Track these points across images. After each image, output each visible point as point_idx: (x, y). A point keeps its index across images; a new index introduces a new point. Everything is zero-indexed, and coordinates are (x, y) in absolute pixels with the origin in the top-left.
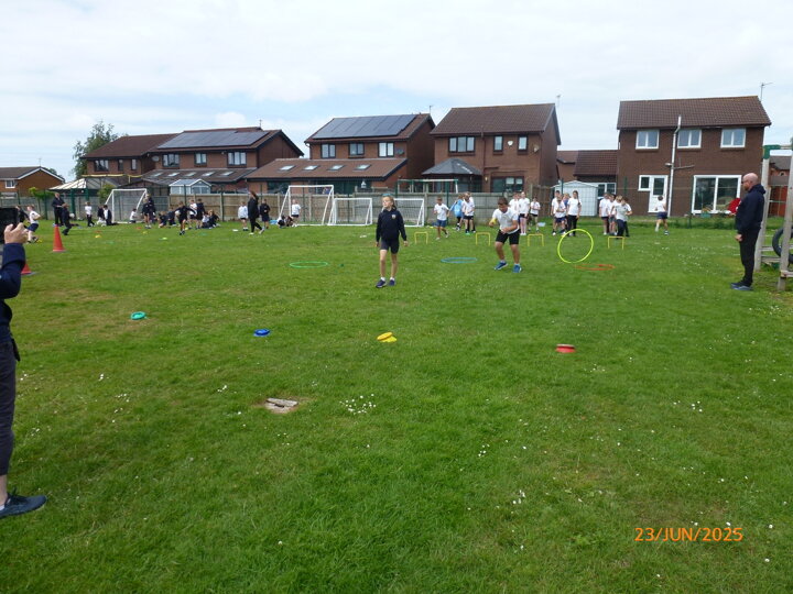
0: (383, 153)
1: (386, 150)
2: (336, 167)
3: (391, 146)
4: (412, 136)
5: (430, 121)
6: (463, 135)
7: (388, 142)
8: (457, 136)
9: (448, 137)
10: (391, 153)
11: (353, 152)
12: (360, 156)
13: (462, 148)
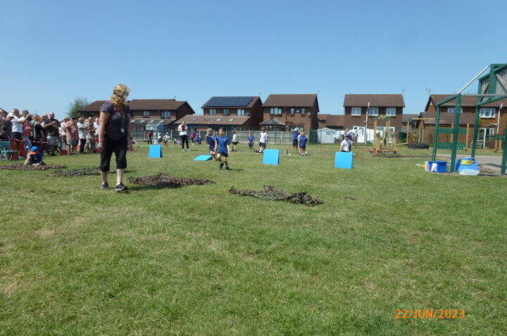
0: (239, 114)
1: (240, 112)
2: (219, 120)
3: (243, 111)
4: (253, 107)
5: (259, 100)
6: (276, 107)
7: (242, 109)
8: (274, 107)
9: (269, 108)
10: (243, 114)
11: (225, 113)
12: (228, 115)
13: (276, 113)
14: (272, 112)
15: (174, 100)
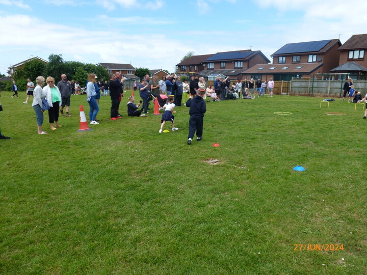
0: (310, 60)
1: (312, 59)
2: (285, 68)
3: (315, 57)
4: (328, 51)
5: (339, 43)
6: (357, 50)
7: (313, 55)
8: (353, 50)
9: (348, 51)
10: (315, 60)
11: (295, 60)
12: (298, 62)
13: (356, 57)
14: (351, 57)
15: (250, 50)
